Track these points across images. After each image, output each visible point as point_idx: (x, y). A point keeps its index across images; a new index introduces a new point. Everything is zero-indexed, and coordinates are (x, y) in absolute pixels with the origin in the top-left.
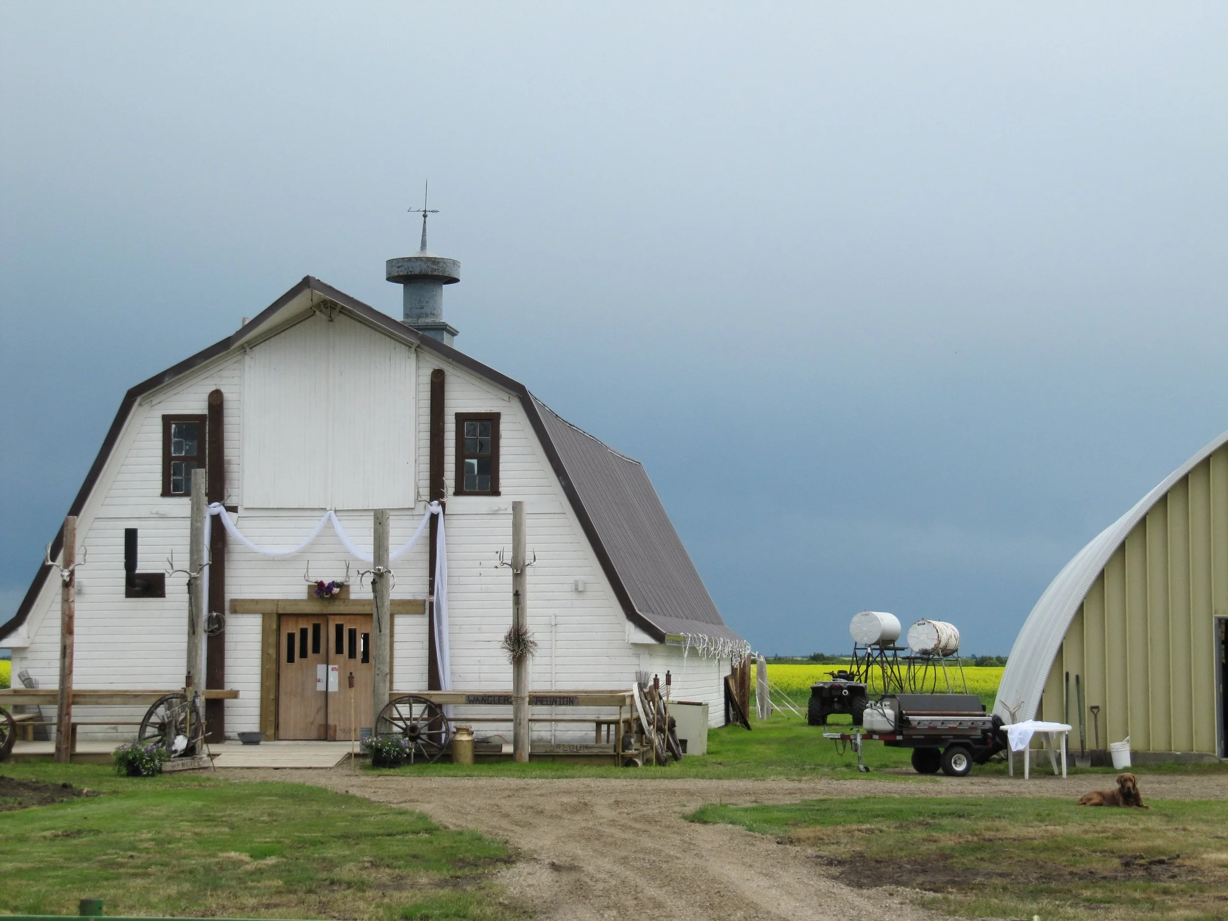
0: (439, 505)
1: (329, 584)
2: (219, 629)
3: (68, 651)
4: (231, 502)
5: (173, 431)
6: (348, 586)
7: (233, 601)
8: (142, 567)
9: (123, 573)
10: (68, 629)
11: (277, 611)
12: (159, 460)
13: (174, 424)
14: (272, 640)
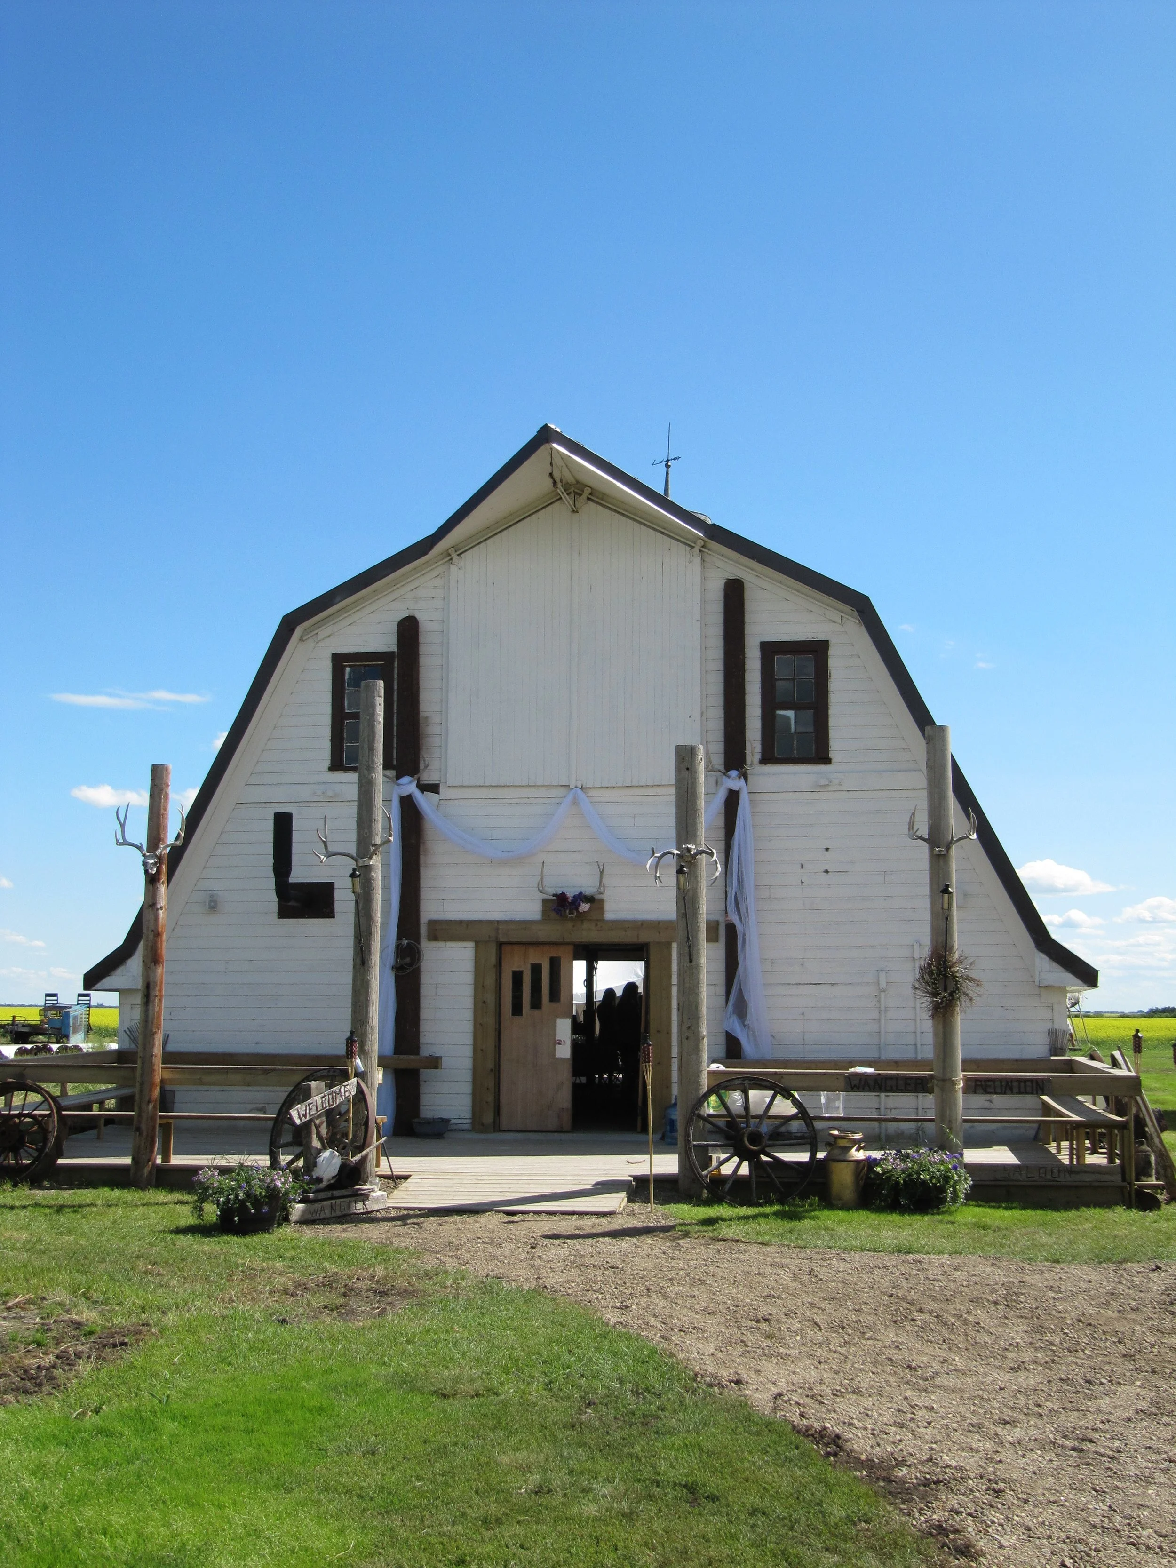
0: (740, 778)
1: (575, 897)
2: (410, 965)
4: (428, 778)
5: (347, 677)
6: (602, 901)
7: (432, 923)
8: (299, 874)
9: (271, 882)
11: (497, 938)
12: (327, 720)
13: (349, 666)
14: (490, 981)
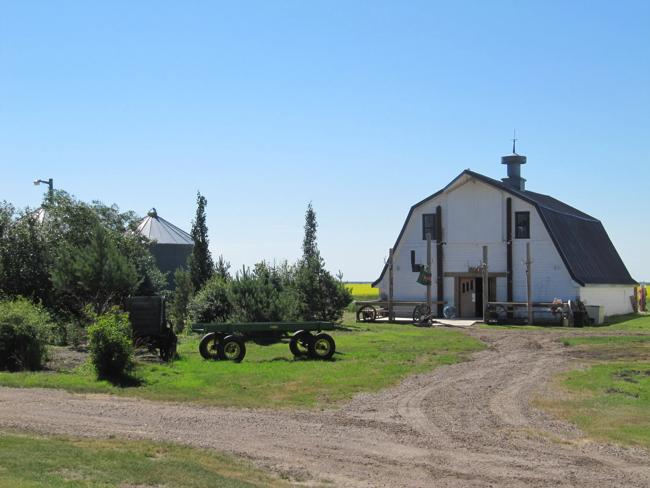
0: (510, 242)
2: (441, 282)
3: (391, 289)
4: (444, 241)
7: (445, 273)
8: (416, 263)
9: (411, 265)
10: (391, 283)
11: (459, 276)
12: (422, 228)
13: (426, 217)
14: (458, 285)
